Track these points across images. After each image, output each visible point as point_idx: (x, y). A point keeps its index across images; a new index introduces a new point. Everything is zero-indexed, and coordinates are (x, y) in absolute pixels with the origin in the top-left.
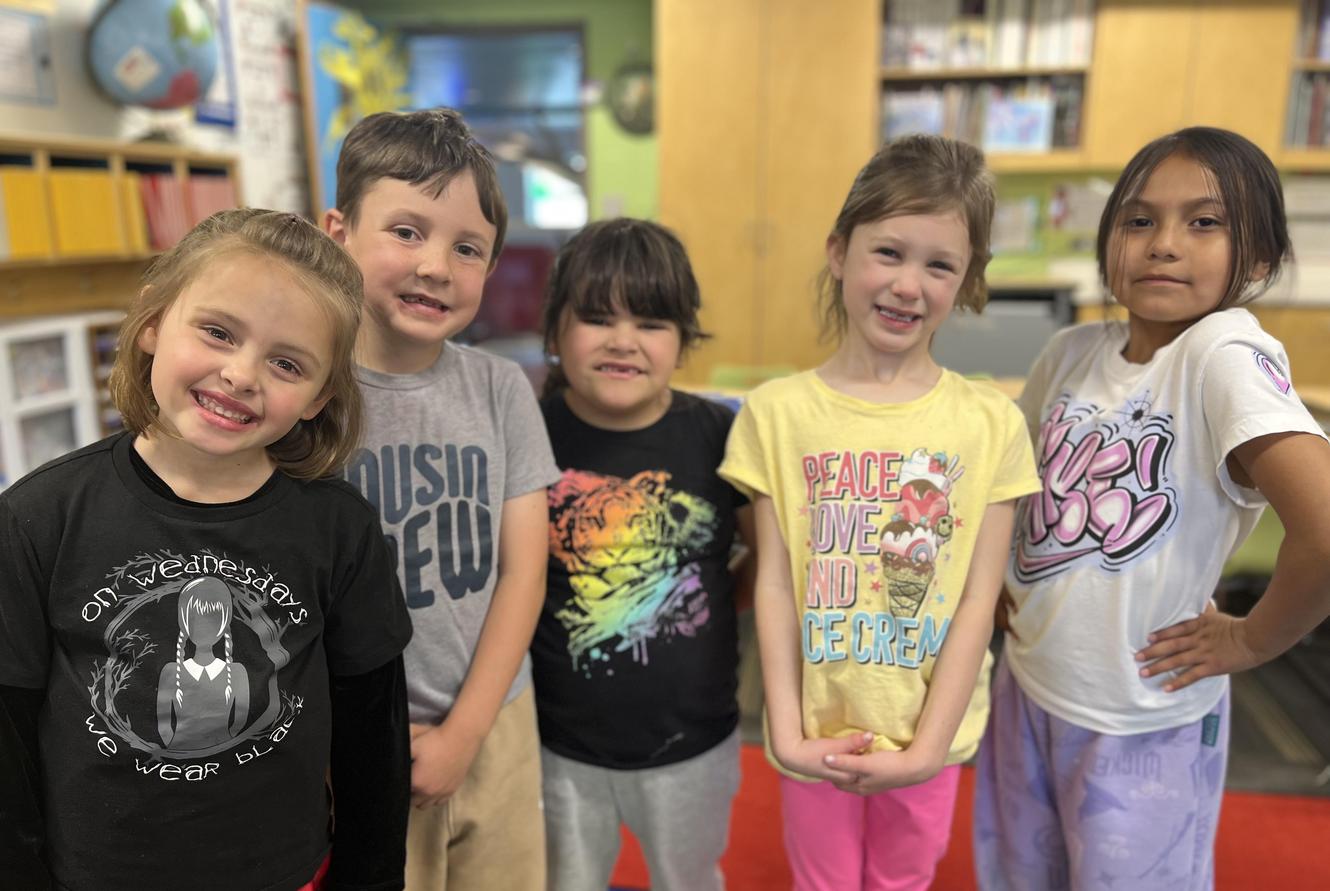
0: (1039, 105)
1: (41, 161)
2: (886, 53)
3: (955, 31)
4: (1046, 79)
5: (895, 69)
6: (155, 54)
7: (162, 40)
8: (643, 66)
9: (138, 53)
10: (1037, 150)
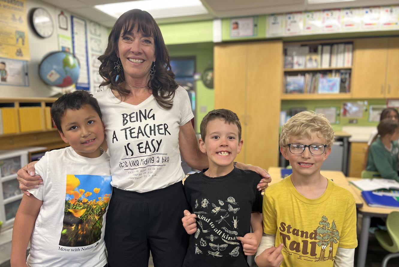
0: (336, 79)
1: (17, 105)
2: (285, 64)
3: (308, 57)
4: (338, 71)
5: (288, 69)
6: (58, 72)
7: (61, 67)
8: (211, 68)
9: (53, 71)
10: (336, 93)
